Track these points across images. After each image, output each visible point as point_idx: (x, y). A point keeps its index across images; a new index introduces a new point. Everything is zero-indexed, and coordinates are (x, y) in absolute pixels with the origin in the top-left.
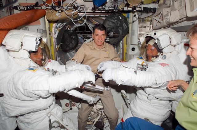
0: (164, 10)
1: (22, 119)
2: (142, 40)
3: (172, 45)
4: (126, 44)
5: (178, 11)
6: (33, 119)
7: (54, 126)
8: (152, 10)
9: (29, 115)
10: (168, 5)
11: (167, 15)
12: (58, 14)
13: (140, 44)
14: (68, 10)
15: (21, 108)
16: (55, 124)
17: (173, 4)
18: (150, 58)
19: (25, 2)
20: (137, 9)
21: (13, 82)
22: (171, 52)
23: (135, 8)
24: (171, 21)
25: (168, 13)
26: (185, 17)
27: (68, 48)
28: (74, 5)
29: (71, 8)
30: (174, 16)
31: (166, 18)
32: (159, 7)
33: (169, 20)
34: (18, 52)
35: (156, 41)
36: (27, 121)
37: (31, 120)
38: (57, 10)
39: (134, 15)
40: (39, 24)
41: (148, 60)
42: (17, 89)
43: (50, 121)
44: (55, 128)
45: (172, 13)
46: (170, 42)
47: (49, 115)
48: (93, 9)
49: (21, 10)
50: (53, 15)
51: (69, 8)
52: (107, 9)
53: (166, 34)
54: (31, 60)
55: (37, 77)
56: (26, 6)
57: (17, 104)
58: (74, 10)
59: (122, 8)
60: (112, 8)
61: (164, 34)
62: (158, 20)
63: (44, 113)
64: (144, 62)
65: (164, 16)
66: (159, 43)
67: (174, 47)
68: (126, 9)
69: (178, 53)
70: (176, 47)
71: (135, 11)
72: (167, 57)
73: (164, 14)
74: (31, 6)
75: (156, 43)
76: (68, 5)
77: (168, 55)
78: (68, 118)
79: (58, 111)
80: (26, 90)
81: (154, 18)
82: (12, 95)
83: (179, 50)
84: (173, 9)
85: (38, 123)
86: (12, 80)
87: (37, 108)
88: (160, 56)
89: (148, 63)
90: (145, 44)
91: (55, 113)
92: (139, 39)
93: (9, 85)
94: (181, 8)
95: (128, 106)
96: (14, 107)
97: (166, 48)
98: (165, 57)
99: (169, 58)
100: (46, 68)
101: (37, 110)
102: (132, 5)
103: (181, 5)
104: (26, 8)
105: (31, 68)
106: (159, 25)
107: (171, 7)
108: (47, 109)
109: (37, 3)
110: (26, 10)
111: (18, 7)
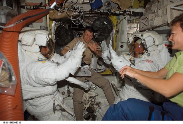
0: (149, 15)
1: (31, 103)
2: (131, 39)
3: (155, 45)
4: (116, 41)
5: (161, 17)
6: (41, 102)
7: (57, 109)
8: (140, 14)
9: (38, 99)
10: (153, 11)
11: (152, 20)
12: (59, 14)
13: (129, 43)
14: (69, 11)
15: (32, 93)
16: (58, 108)
17: (157, 11)
18: (137, 55)
19: (31, 2)
20: (127, 13)
21: (27, 71)
22: (154, 51)
23: (125, 12)
24: (155, 25)
25: (153, 19)
26: (166, 23)
27: (63, 43)
28: (75, 7)
29: (72, 9)
30: (157, 22)
31: (151, 22)
32: (145, 12)
33: (153, 24)
34: (31, 46)
35: (143, 41)
36: (35, 104)
37: (39, 103)
38: (59, 11)
39: (124, 17)
40: (42, 21)
41: (135, 56)
42: (30, 77)
43: (54, 104)
44: (58, 110)
45: (156, 18)
46: (154, 43)
47: (54, 100)
48: (90, 11)
49: (27, 9)
50: (55, 15)
51: (70, 9)
52: (102, 11)
53: (151, 36)
54: (40, 54)
55: (46, 67)
56: (32, 6)
57: (30, 90)
58: (74, 11)
59: (115, 12)
60: (106, 11)
61: (150, 36)
62: (144, 23)
63: (49, 98)
64: (131, 58)
65: (149, 20)
66: (145, 43)
67: (156, 47)
68: (118, 12)
69: (160, 51)
70: (158, 46)
71: (125, 14)
72: (151, 55)
73: (150, 19)
74: (36, 6)
75: (143, 43)
76: (69, 7)
77: (151, 53)
78: (66, 104)
79: (59, 96)
80: (37, 78)
81: (141, 21)
82: (25, 82)
83: (160, 49)
84: (157, 16)
85: (45, 105)
86: (25, 69)
87: (45, 93)
88: (145, 53)
89: (135, 58)
90: (133, 43)
91: (58, 98)
92: (128, 39)
93: (23, 73)
94: (163, 16)
95: (118, 95)
96: (26, 92)
97: (151, 47)
98: (149, 55)
99: (152, 55)
100: (51, 60)
101: (45, 95)
102: (123, 9)
103: (164, 13)
104: (32, 8)
105: (40, 60)
106: (145, 27)
107: (155, 14)
108: (52, 94)
109: (42, 3)
110: (32, 9)
111: (25, 6)
